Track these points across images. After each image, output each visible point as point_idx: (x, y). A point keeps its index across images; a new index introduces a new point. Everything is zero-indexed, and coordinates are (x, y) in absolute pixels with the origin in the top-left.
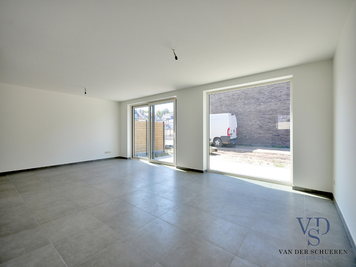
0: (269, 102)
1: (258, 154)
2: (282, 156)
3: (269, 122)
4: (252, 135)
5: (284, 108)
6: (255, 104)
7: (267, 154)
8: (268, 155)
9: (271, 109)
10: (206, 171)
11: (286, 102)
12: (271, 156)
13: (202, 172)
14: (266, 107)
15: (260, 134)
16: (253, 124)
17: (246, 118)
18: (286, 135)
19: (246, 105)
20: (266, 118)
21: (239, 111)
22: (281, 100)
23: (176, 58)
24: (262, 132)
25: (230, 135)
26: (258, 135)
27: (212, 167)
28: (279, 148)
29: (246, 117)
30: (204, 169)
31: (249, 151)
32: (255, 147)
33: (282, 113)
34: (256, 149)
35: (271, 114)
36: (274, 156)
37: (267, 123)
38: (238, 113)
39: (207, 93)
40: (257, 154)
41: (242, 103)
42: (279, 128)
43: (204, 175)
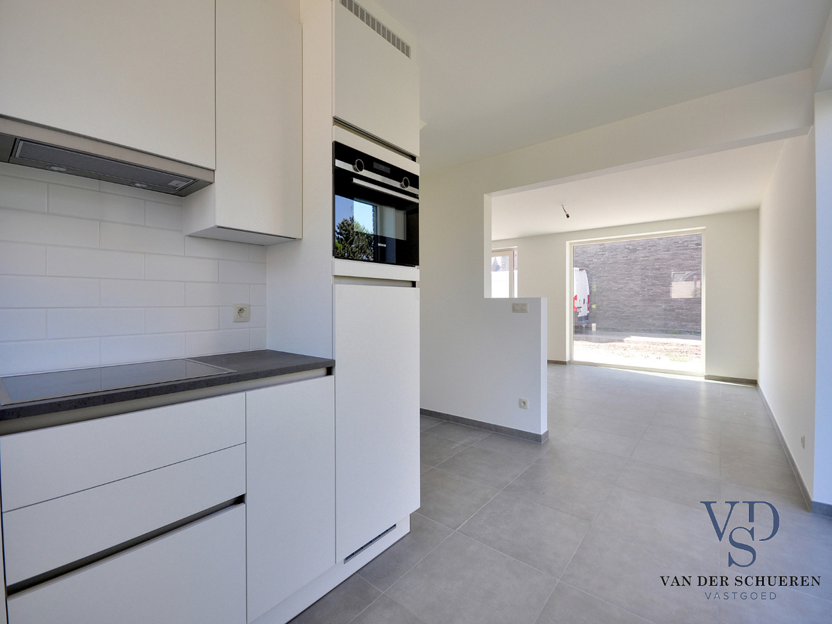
0: (654, 246)
1: (635, 345)
2: (681, 348)
3: (653, 285)
4: (618, 310)
5: (683, 257)
6: (626, 248)
7: (653, 344)
8: (655, 346)
9: (659, 259)
10: (570, 362)
11: (688, 246)
12: (661, 347)
13: (564, 363)
14: (648, 255)
15: (635, 307)
16: (622, 288)
17: (607, 276)
18: (686, 309)
19: (606, 251)
20: (647, 277)
21: (591, 262)
22: (678, 242)
23: (568, 217)
24: (638, 304)
25: (578, 310)
26: (632, 310)
27: (577, 358)
28: (673, 333)
29: (607, 274)
30: (567, 359)
31: (617, 338)
32: (625, 333)
33: (681, 268)
34: (628, 336)
35: (658, 269)
36: (666, 347)
37: (650, 286)
38: (591, 266)
39: (570, 243)
40: (633, 345)
41: (599, 247)
42: (674, 295)
43: (568, 367)
